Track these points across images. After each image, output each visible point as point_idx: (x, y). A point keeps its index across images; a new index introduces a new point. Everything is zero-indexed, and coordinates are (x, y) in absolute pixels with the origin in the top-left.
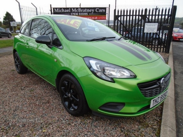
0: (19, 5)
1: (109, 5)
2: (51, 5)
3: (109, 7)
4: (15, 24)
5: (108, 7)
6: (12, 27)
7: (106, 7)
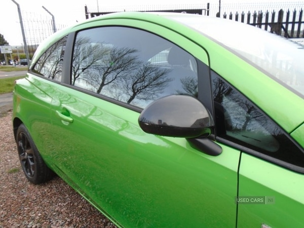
0: (19, 9)
1: (208, 4)
2: (86, 7)
3: (208, 8)
4: (9, 49)
5: (206, 8)
6: (3, 54)
7: (201, 8)
